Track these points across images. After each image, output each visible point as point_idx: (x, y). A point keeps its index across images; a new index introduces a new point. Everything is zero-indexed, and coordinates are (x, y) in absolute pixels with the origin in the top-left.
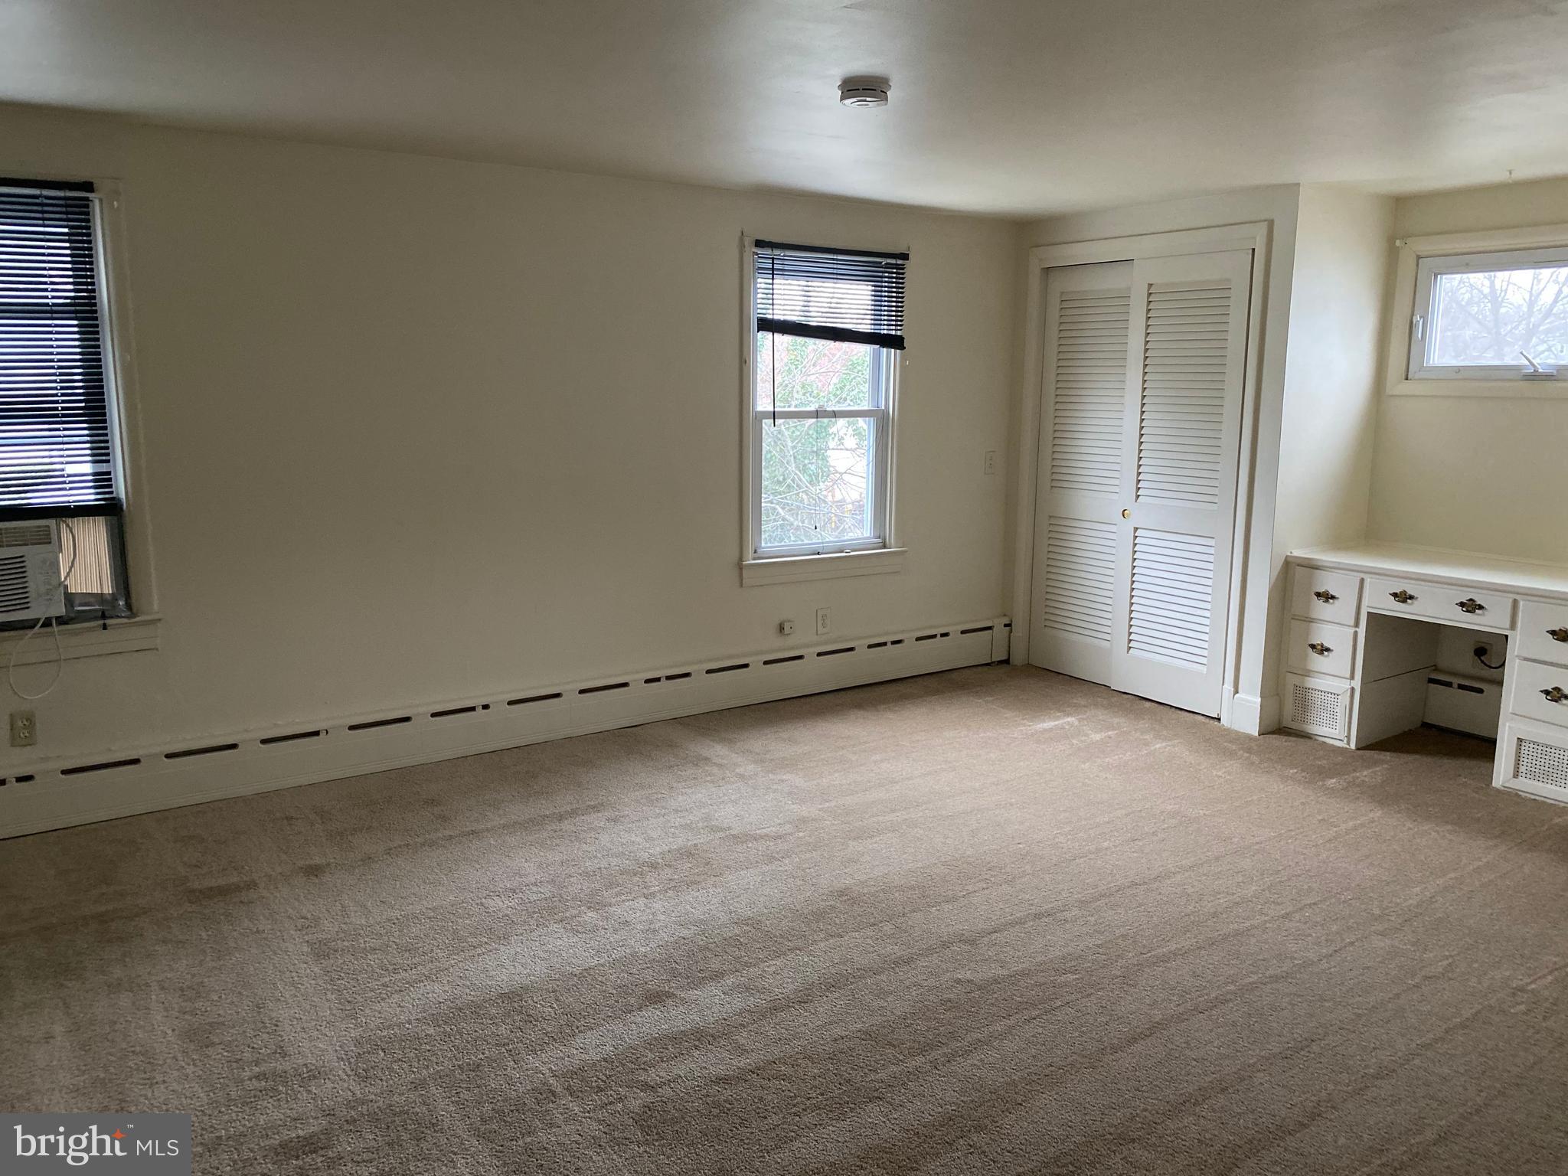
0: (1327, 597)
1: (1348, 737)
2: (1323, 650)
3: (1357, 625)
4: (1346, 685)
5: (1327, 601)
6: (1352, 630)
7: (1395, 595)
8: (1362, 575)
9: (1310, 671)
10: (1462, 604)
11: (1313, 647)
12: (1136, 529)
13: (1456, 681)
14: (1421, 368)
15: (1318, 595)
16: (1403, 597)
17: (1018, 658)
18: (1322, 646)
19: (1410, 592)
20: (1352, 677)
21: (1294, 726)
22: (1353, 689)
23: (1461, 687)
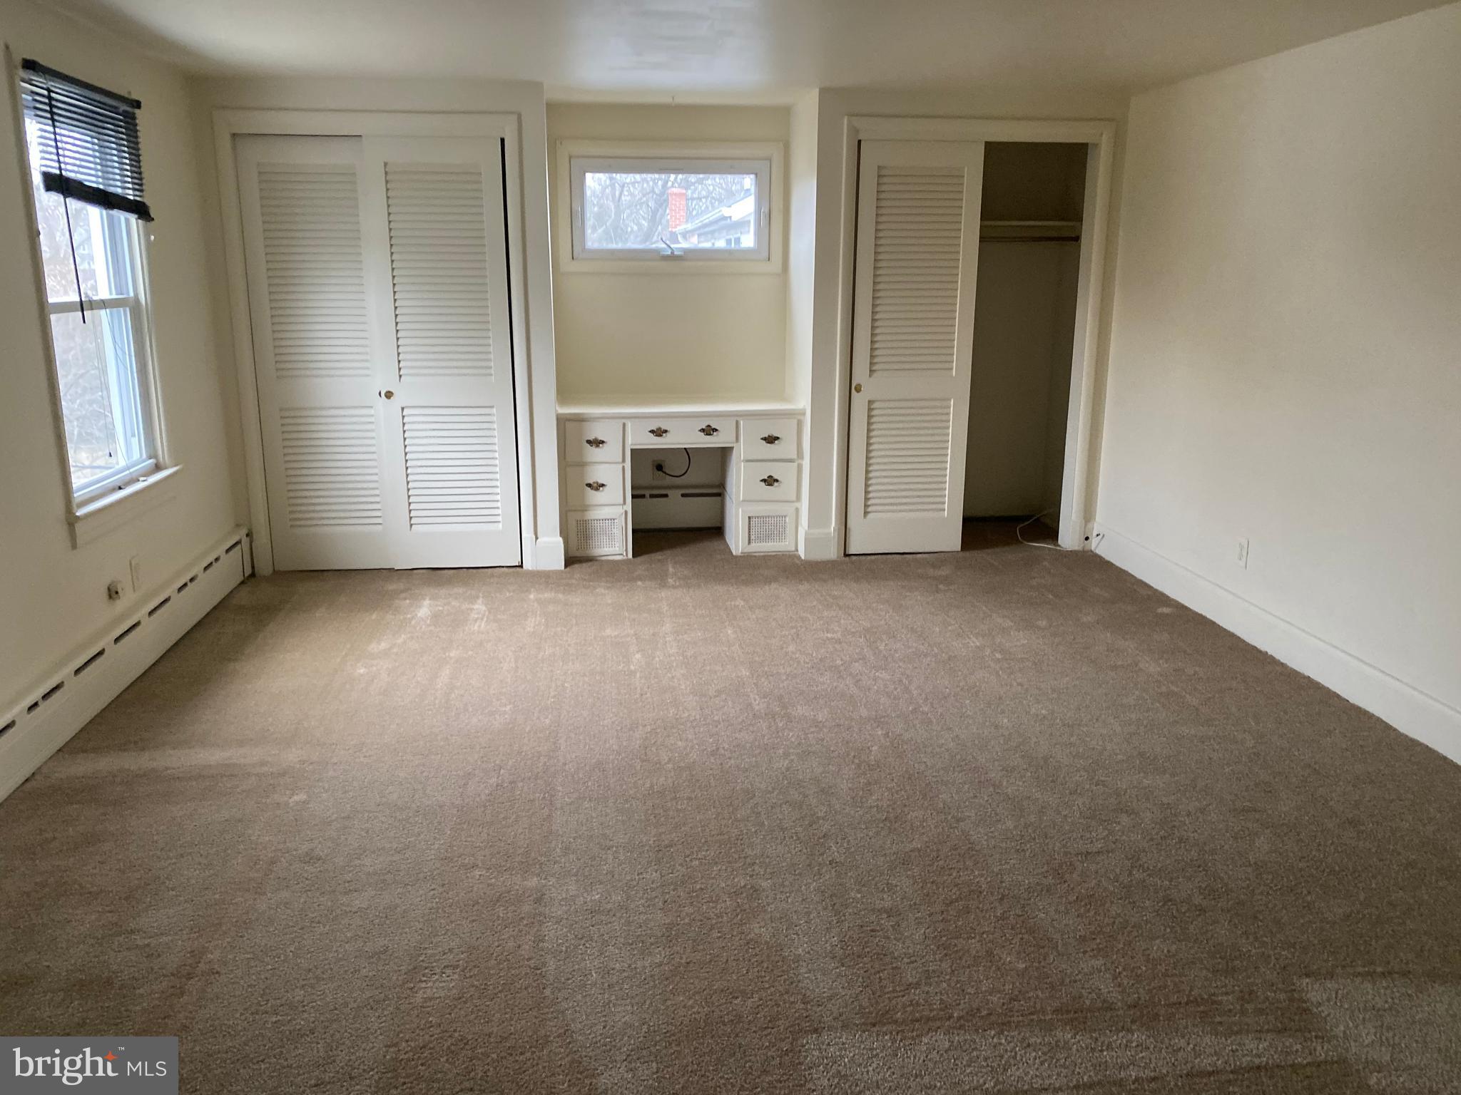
0: (598, 443)
1: (626, 550)
2: (599, 486)
3: (624, 461)
4: (620, 510)
5: (598, 446)
6: (621, 466)
7: (652, 432)
8: (624, 421)
9: (589, 506)
10: (703, 430)
11: (589, 485)
12: (403, 409)
13: (647, 493)
14: (584, 249)
15: (589, 442)
16: (659, 433)
17: (264, 568)
18: (597, 483)
19: (664, 428)
20: (625, 503)
21: (578, 554)
22: (626, 512)
23: (652, 496)
